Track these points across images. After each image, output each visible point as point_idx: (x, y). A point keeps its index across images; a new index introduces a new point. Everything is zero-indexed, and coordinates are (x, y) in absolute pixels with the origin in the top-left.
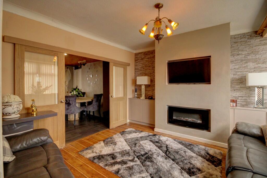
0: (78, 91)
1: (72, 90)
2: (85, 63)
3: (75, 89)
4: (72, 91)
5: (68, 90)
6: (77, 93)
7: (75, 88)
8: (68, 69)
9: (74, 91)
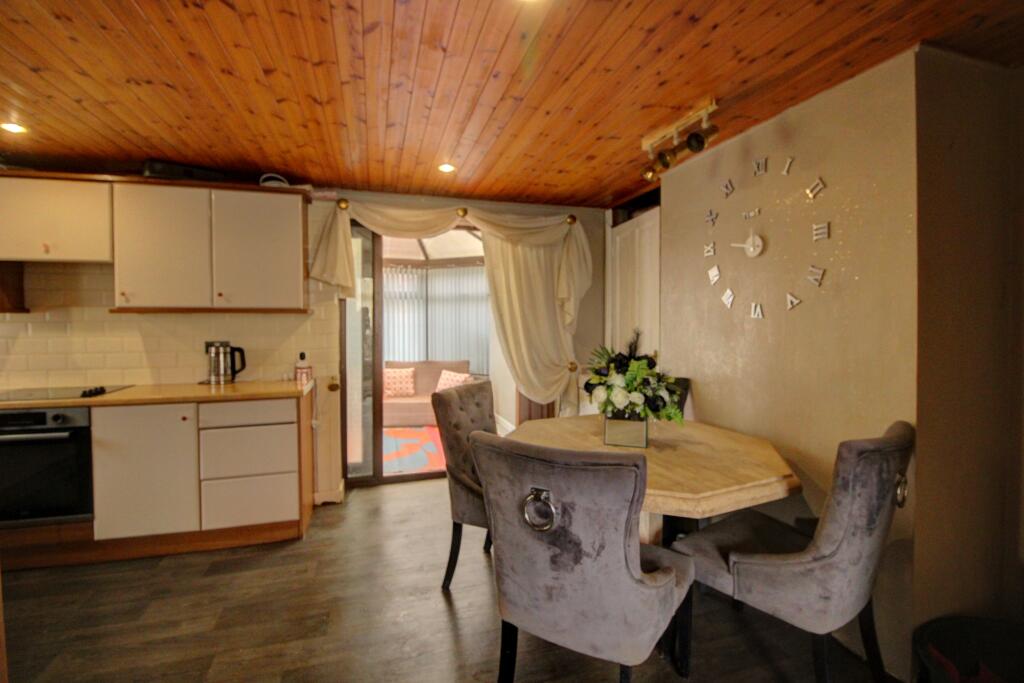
0: (646, 382)
1: (598, 372)
2: (705, 125)
3: (621, 363)
4: (595, 380)
5: (575, 351)
6: (638, 398)
7: (625, 352)
8: (578, 226)
9: (617, 380)
